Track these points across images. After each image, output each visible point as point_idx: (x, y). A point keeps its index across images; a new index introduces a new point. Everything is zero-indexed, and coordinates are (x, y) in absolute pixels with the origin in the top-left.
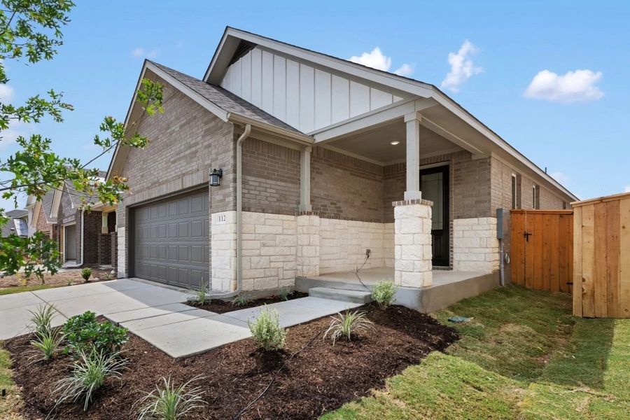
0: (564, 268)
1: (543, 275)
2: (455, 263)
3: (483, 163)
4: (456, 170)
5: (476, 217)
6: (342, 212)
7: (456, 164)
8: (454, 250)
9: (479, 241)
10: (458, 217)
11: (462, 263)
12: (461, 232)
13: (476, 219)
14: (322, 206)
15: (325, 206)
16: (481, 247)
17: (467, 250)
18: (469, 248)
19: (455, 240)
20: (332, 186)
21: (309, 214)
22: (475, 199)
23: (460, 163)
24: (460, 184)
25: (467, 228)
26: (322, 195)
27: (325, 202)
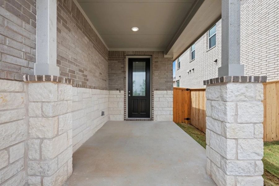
0: (183, 112)
1: (176, 116)
2: (155, 117)
3: (169, 60)
4: (155, 62)
5: (166, 90)
6: (87, 80)
7: (155, 58)
8: (154, 109)
9: (167, 104)
10: (157, 90)
11: (158, 116)
12: (158, 98)
13: (166, 91)
14: (70, 71)
15: (74, 72)
16: (168, 107)
17: (161, 109)
18: (162, 108)
19: (155, 103)
20: (80, 51)
21: (57, 80)
22: (166, 80)
23: (157, 58)
24: (157, 70)
25: (161, 96)
26: (70, 57)
27: (74, 68)
